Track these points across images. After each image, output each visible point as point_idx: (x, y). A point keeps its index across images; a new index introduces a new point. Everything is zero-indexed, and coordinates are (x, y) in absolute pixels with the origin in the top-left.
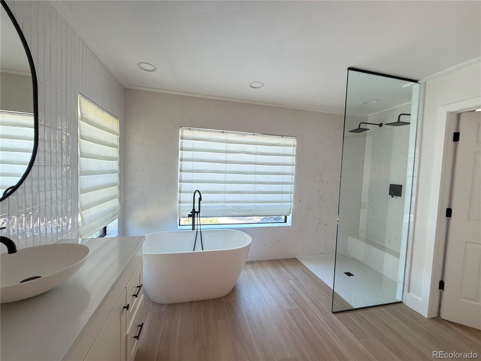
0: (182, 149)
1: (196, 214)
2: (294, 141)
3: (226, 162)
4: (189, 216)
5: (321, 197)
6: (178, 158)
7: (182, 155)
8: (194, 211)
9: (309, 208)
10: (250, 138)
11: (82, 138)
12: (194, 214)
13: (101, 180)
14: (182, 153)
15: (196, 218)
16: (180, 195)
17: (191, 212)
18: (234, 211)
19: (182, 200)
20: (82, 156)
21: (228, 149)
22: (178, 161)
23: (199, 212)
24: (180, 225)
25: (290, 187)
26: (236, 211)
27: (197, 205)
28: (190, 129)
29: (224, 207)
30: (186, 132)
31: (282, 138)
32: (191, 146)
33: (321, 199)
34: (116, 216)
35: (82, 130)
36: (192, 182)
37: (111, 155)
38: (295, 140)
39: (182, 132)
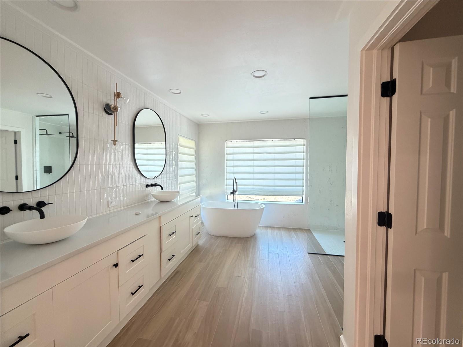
0: (227, 154)
1: (235, 192)
2: (304, 142)
3: (254, 160)
4: (231, 193)
5: (332, 183)
6: (225, 159)
7: (227, 157)
8: (234, 191)
9: (320, 191)
10: (270, 143)
11: (179, 153)
12: (233, 192)
13: (186, 172)
14: (227, 156)
15: (235, 195)
16: (226, 181)
17: (232, 191)
18: (260, 192)
19: (227, 184)
20: (179, 161)
21: (254, 152)
22: (225, 161)
23: (237, 191)
24: (228, 199)
25: (302, 176)
26: (262, 192)
27: (235, 187)
28: (231, 142)
29: (253, 188)
30: (229, 144)
31: (294, 141)
32: (232, 152)
33: (332, 184)
34: (194, 191)
35: (179, 150)
36: (233, 173)
37: (191, 160)
38: (305, 140)
39: (227, 144)
